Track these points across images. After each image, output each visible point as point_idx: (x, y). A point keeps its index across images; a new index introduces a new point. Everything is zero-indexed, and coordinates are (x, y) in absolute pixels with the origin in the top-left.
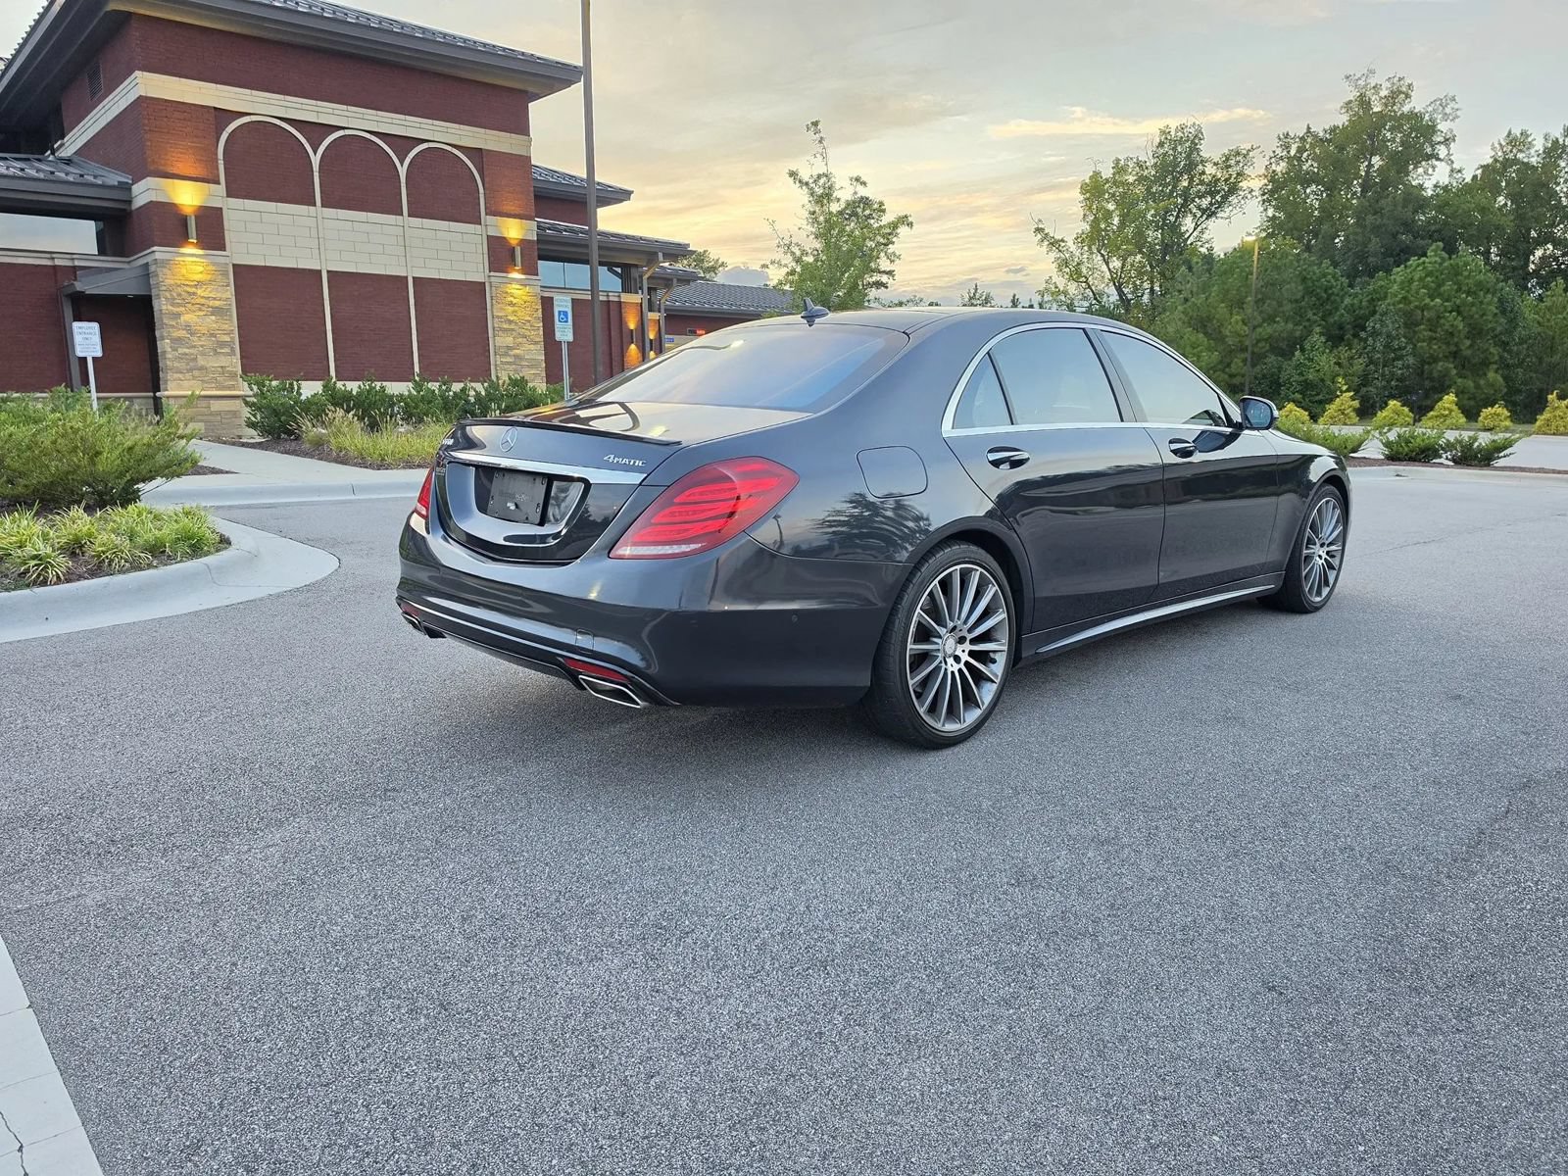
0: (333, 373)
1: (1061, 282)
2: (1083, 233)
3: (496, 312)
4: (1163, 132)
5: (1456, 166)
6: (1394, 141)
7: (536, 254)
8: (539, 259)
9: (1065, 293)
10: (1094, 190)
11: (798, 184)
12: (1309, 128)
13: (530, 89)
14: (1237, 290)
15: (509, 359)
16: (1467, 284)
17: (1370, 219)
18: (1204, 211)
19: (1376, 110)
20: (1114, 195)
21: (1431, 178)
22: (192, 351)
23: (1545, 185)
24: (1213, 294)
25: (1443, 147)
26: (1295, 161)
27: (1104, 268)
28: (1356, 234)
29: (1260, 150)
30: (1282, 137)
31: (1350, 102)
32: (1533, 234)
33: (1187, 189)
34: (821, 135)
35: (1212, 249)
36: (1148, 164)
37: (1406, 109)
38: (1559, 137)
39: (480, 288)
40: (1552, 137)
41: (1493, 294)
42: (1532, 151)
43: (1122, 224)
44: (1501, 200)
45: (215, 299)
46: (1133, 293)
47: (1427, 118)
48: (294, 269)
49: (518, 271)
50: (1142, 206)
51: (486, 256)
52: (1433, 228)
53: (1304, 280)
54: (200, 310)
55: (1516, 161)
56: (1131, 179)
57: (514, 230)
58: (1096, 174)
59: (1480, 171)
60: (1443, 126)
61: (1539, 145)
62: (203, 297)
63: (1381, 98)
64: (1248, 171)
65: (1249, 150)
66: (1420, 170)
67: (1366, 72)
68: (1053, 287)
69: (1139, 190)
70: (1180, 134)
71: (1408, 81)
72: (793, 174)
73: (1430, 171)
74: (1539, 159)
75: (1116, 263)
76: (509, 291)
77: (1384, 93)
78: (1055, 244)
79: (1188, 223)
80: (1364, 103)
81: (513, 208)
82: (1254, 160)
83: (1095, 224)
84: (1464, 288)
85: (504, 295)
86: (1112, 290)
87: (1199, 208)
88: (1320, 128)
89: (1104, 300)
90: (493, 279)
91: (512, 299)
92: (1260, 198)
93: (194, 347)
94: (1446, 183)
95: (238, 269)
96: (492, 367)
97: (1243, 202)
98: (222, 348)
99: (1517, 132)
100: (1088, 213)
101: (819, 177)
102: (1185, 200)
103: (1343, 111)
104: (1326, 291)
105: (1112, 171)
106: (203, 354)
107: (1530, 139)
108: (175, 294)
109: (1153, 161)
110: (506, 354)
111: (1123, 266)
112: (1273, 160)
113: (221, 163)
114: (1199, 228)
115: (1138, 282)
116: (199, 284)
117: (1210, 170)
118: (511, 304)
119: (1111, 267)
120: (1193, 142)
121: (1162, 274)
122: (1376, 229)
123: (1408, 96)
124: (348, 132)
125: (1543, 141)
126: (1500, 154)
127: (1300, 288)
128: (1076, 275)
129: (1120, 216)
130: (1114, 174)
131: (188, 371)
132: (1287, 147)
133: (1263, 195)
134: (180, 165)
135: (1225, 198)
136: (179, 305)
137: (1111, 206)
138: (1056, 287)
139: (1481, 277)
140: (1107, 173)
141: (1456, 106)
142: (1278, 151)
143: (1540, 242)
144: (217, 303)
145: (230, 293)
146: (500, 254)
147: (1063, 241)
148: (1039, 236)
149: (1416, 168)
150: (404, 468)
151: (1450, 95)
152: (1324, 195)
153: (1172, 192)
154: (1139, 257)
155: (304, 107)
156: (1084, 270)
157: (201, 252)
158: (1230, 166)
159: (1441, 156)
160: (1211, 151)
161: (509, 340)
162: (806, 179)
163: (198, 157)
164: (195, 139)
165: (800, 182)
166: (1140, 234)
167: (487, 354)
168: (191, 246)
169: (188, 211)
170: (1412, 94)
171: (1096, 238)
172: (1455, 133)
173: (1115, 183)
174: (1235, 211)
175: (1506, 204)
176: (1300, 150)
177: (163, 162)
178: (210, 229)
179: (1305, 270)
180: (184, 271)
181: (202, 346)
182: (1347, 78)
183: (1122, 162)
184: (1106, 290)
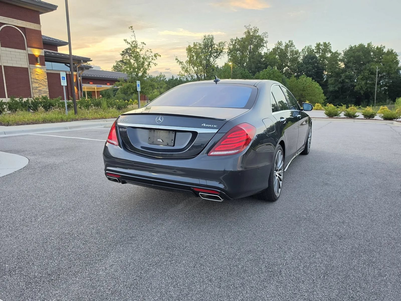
1: (183, 73)
2: (187, 61)
3: (32, 77)
4: (205, 36)
5: (268, 48)
6: (255, 41)
7: (44, 59)
8: (45, 61)
9: (184, 75)
10: (189, 50)
11: (127, 43)
12: (237, 38)
13: (40, 11)
14: (227, 76)
15: (37, 91)
16: (276, 75)
17: (252, 60)
18: (215, 57)
19: (251, 34)
20: (194, 51)
21: (263, 51)
23: (285, 53)
24: (222, 77)
25: (265, 44)
26: (234, 45)
27: (193, 69)
28: (249, 63)
29: (227, 42)
30: (231, 39)
31: (246, 32)
32: (284, 65)
33: (211, 51)
34: (133, 30)
35: (218, 66)
36: (202, 44)
37: (257, 35)
38: (288, 43)
39: (26, 70)
40: (286, 43)
41: (281, 78)
42: (283, 46)
43: (197, 59)
44: (277, 56)
46: (200, 76)
47: (262, 37)
49: (39, 65)
50: (201, 54)
51: (28, 60)
52: (264, 62)
53: (242, 74)
55: (279, 48)
56: (198, 48)
57: (37, 52)
58: (189, 46)
59: (272, 50)
60: (265, 39)
61: (284, 45)
63: (252, 32)
64: (224, 47)
65: (224, 42)
66: (261, 49)
67: (249, 25)
68: (181, 74)
69: (200, 50)
70: (208, 37)
71: (258, 28)
72: (125, 40)
73: (263, 49)
74: (284, 48)
75: (196, 68)
76: (36, 70)
77: (253, 30)
78: (181, 63)
79: (212, 59)
80: (249, 32)
81: (36, 46)
82: (226, 45)
83: (190, 58)
84: (275, 76)
85: (35, 72)
86: (195, 75)
87: (214, 56)
88: (239, 38)
89: (194, 77)
90: (31, 67)
91: (37, 73)
92: (227, 54)
94: (267, 52)
96: (32, 93)
97: (224, 55)
99: (280, 41)
100: (188, 55)
101: (133, 41)
102: (211, 54)
103: (244, 34)
104: (246, 77)
105: (193, 45)
107: (282, 43)
109: (203, 44)
110: (36, 89)
111: (198, 69)
112: (229, 45)
114: (214, 61)
115: (201, 73)
117: (216, 46)
118: (37, 74)
119: (195, 69)
120: (212, 39)
121: (207, 71)
122: (253, 62)
123: (258, 32)
125: (285, 43)
126: (277, 46)
127: (241, 76)
128: (186, 71)
129: (196, 57)
130: (194, 46)
132: (232, 42)
133: (228, 53)
135: (220, 53)
137: (194, 54)
138: (182, 74)
139: (278, 74)
140: (192, 46)
141: (267, 35)
142: (231, 43)
143: (285, 67)
146: (33, 59)
147: (183, 62)
148: (177, 61)
149: (260, 48)
150: (16, 125)
151: (266, 32)
152: (241, 54)
153: (208, 52)
154: (201, 67)
156: (188, 70)
158: (220, 46)
159: (265, 46)
160: (216, 42)
161: (37, 85)
162: (129, 42)
165: (127, 42)
166: (201, 62)
167: (30, 89)
170: (259, 31)
171: (190, 62)
172: (268, 41)
173: (194, 48)
174: (222, 57)
175: (278, 58)
176: (235, 43)
179: (242, 71)
182: (245, 26)
183: (195, 43)
184: (194, 75)
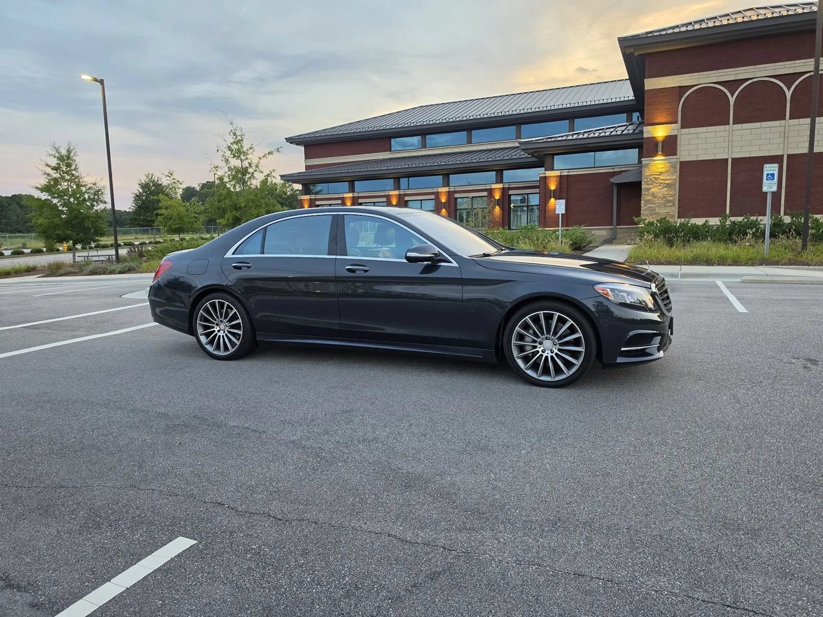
0: (728, 212)
22: (654, 206)
45: (668, 180)
48: (712, 160)
54: (660, 186)
62: (662, 180)
93: (655, 203)
95: (683, 164)
98: (668, 203)
106: (658, 207)
108: (649, 180)
113: (680, 113)
116: (661, 173)
124: (754, 80)
131: (651, 215)
134: (659, 118)
136: (650, 184)
144: (669, 182)
145: (676, 176)
155: (728, 73)
157: (663, 158)
163: (668, 112)
164: (668, 105)
168: (659, 156)
169: (660, 139)
177: (652, 118)
178: (670, 146)
180: (654, 168)
181: (658, 203)
